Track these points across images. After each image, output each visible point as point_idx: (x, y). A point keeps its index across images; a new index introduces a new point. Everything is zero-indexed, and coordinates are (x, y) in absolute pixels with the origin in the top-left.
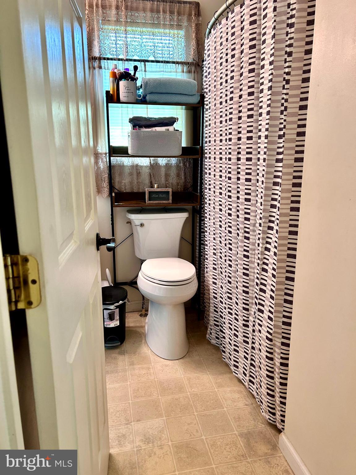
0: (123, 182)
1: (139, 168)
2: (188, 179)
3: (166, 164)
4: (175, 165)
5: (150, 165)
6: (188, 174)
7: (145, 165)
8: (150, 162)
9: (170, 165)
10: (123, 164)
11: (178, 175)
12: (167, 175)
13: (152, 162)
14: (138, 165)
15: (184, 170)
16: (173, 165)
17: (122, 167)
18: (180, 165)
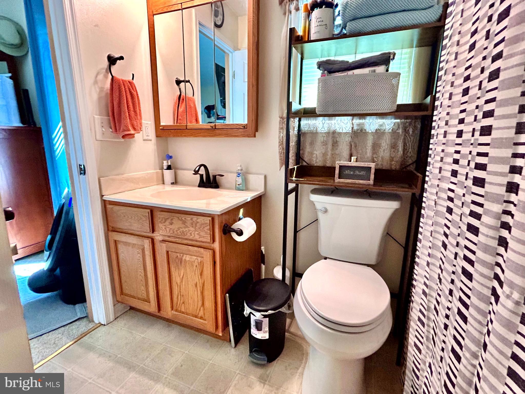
0: (315, 153)
1: (337, 136)
2: (409, 153)
3: (376, 130)
4: (390, 131)
5: (352, 131)
6: (409, 144)
7: (344, 131)
8: (352, 128)
9: (382, 131)
10: (316, 130)
11: (394, 146)
12: (376, 146)
13: (355, 128)
14: (335, 132)
15: (404, 139)
16: (387, 131)
17: (314, 134)
18: (398, 131)
